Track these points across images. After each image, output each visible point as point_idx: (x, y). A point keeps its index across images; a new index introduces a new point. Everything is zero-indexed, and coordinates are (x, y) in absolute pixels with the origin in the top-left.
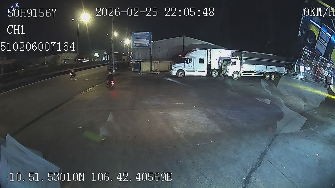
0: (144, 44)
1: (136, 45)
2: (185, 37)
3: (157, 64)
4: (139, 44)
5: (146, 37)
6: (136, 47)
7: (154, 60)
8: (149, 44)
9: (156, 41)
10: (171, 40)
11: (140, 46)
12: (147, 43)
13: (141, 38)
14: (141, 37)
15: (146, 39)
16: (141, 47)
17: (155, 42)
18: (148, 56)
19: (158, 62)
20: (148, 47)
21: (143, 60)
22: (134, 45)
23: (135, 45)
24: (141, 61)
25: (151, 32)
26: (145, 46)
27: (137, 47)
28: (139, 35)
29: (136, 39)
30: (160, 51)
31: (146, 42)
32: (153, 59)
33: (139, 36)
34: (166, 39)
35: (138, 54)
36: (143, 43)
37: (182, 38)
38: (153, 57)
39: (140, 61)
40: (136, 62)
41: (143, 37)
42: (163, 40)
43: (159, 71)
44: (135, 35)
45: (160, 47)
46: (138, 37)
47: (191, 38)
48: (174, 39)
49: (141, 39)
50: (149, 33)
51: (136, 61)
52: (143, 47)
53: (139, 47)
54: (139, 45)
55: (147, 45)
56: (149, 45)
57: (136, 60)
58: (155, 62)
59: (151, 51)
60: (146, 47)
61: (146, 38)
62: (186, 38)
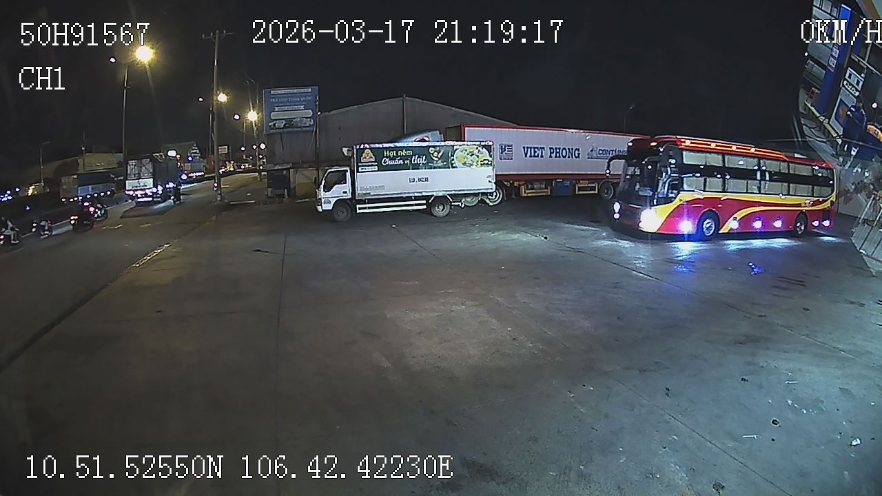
0: (299, 119)
1: (277, 125)
2: (407, 98)
4: (284, 121)
5: (304, 101)
6: (278, 130)
7: (326, 164)
8: (312, 121)
9: (329, 112)
10: (369, 107)
11: (287, 128)
12: (306, 118)
13: (289, 104)
14: (290, 102)
15: (302, 107)
16: (291, 128)
17: (327, 114)
18: (309, 153)
20: (307, 129)
21: (296, 163)
22: (270, 124)
23: (274, 125)
24: (291, 168)
25: (317, 87)
26: (300, 127)
27: (280, 130)
28: (285, 97)
29: (276, 109)
31: (303, 115)
32: (322, 162)
33: (286, 99)
34: (355, 107)
35: (283, 148)
36: (294, 118)
37: (399, 101)
38: (323, 157)
39: (288, 167)
40: (278, 170)
41: (294, 102)
42: (348, 109)
44: (273, 98)
45: (340, 128)
46: (282, 102)
47: (423, 100)
48: (377, 104)
49: (291, 108)
50: (310, 90)
51: (276, 167)
52: (295, 129)
53: (285, 130)
54: (285, 124)
55: (305, 123)
56: (312, 124)
57: (276, 165)
59: (316, 138)
60: (304, 129)
61: (304, 103)
62: (409, 100)
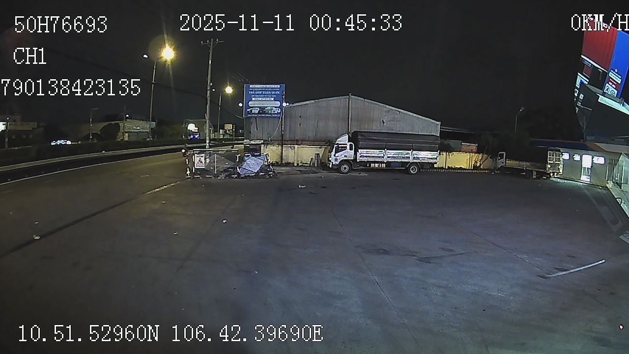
0: (270, 108)
1: (253, 111)
2: (352, 96)
3: (293, 150)
4: (258, 108)
5: (274, 94)
6: (253, 115)
7: (289, 142)
8: (280, 109)
9: (293, 104)
10: (323, 102)
11: (261, 113)
12: (276, 107)
13: (263, 96)
14: (265, 94)
15: (272, 99)
16: (264, 114)
17: (291, 105)
18: (276, 134)
19: (295, 146)
20: (276, 115)
21: (266, 141)
22: (248, 110)
23: (251, 111)
24: (262, 144)
25: (284, 85)
26: (271, 114)
27: (256, 115)
29: (253, 99)
30: (300, 125)
31: (272, 105)
32: (286, 141)
33: (261, 92)
34: (313, 101)
35: (257, 129)
36: (266, 107)
37: (346, 98)
38: (287, 137)
39: (260, 143)
40: (252, 144)
41: (267, 94)
42: (307, 102)
43: (298, 164)
44: (251, 91)
45: (300, 117)
46: (258, 94)
47: (364, 98)
48: (329, 100)
49: (264, 99)
50: (279, 86)
51: (252, 142)
52: (267, 115)
53: (260, 115)
54: (259, 111)
55: (274, 111)
56: (279, 112)
57: (252, 140)
58: (291, 147)
59: (282, 123)
60: (273, 115)
61: (274, 96)
62: (354, 98)
